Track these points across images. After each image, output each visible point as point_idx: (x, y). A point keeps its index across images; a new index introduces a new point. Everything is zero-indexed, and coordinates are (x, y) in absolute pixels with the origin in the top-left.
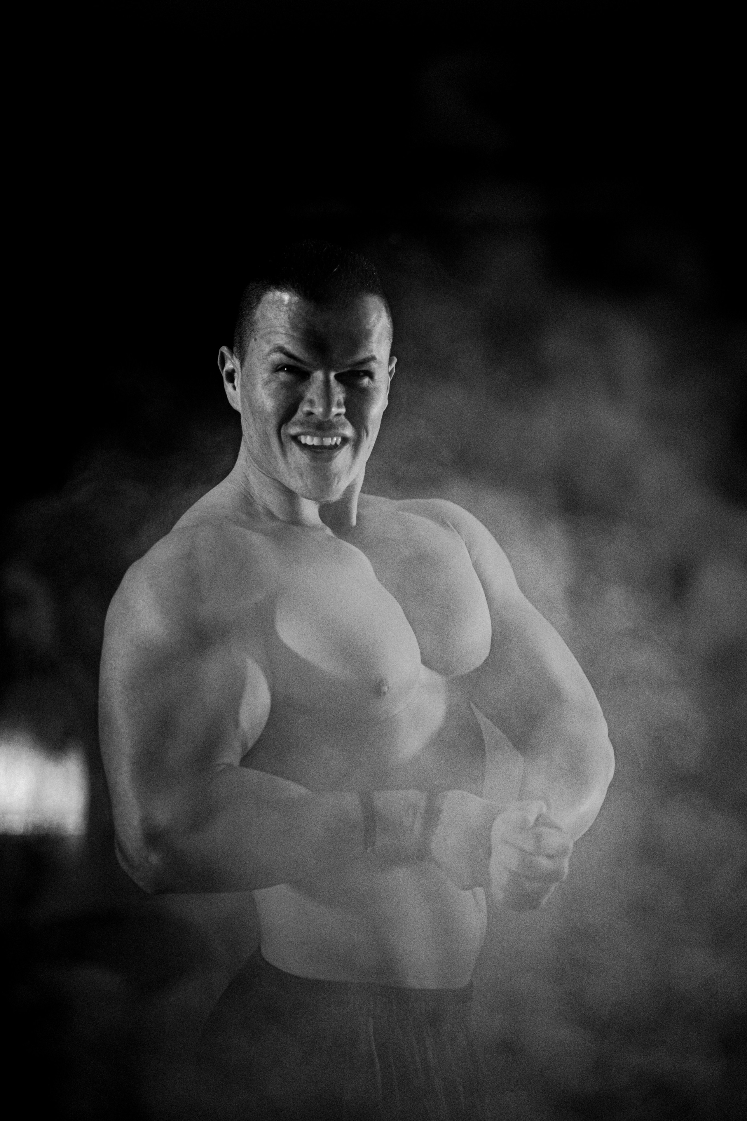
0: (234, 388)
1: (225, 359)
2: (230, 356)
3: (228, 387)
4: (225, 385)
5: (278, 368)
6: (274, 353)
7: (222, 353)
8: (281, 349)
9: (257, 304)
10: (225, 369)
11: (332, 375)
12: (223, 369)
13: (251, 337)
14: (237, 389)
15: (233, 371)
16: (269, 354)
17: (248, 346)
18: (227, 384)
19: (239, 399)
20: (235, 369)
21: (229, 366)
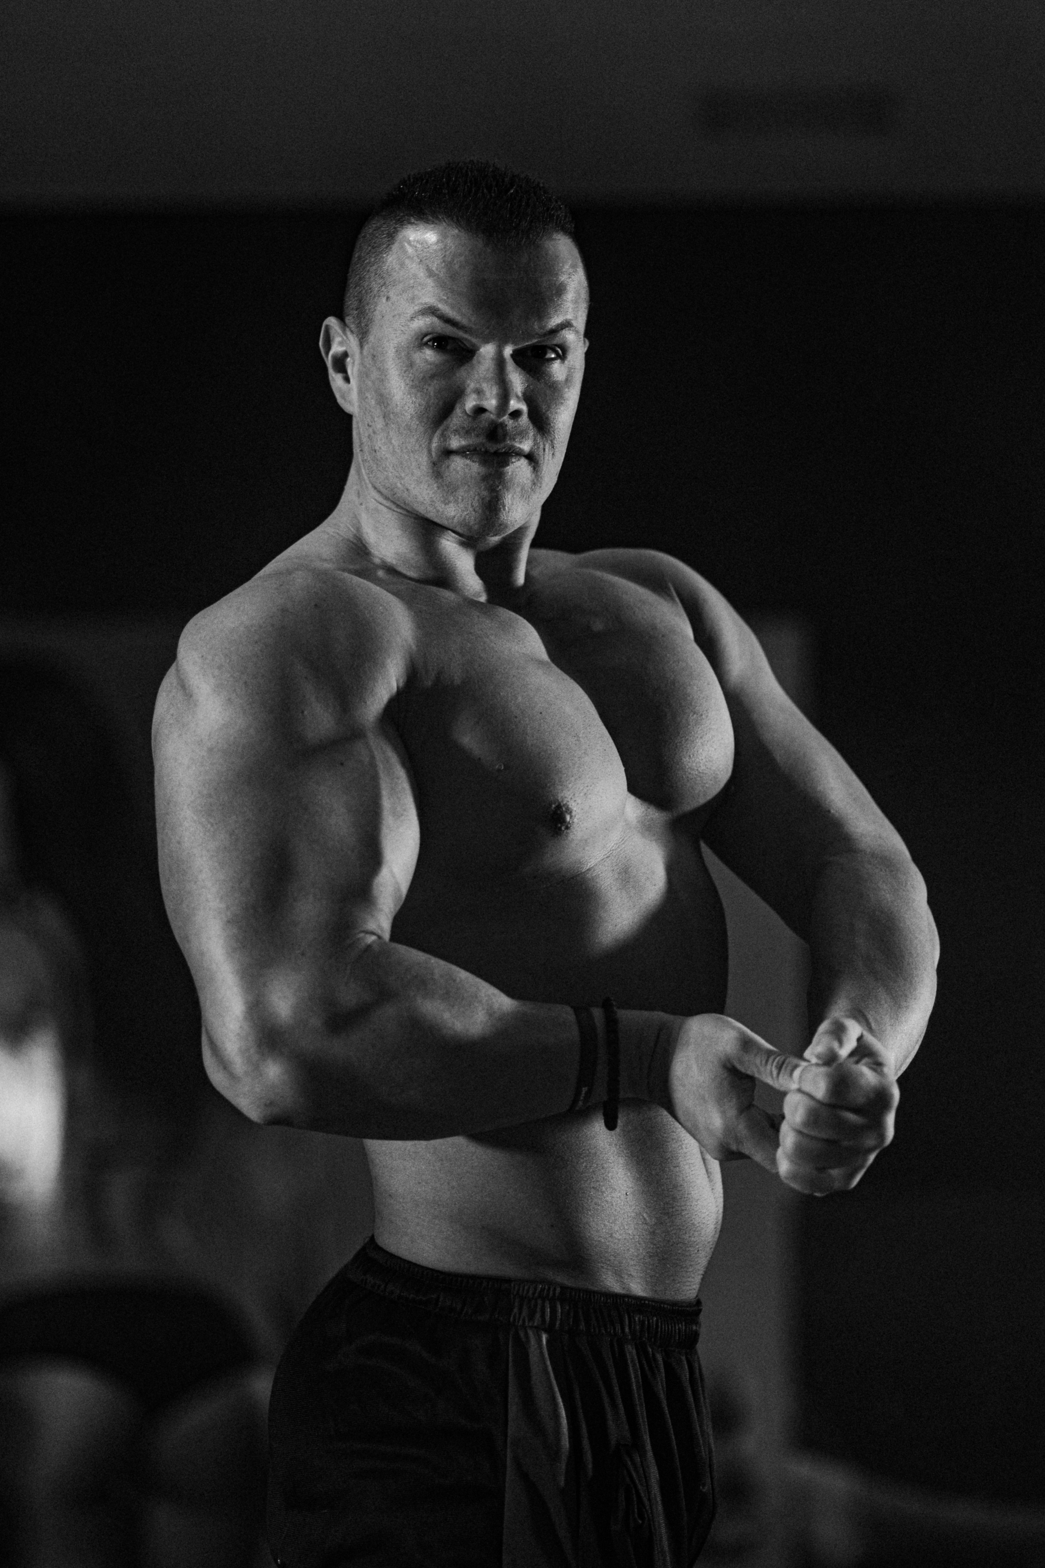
0: (347, 380)
1: (331, 338)
2: (340, 331)
3: (336, 380)
4: (330, 378)
5: (425, 340)
6: (420, 317)
7: (327, 327)
8: (431, 311)
9: (389, 245)
10: (331, 353)
11: (508, 351)
12: (327, 353)
13: (379, 296)
14: (351, 380)
15: (345, 355)
16: (412, 318)
17: (375, 310)
18: (334, 375)
19: (354, 396)
20: (348, 351)
21: (336, 348)
